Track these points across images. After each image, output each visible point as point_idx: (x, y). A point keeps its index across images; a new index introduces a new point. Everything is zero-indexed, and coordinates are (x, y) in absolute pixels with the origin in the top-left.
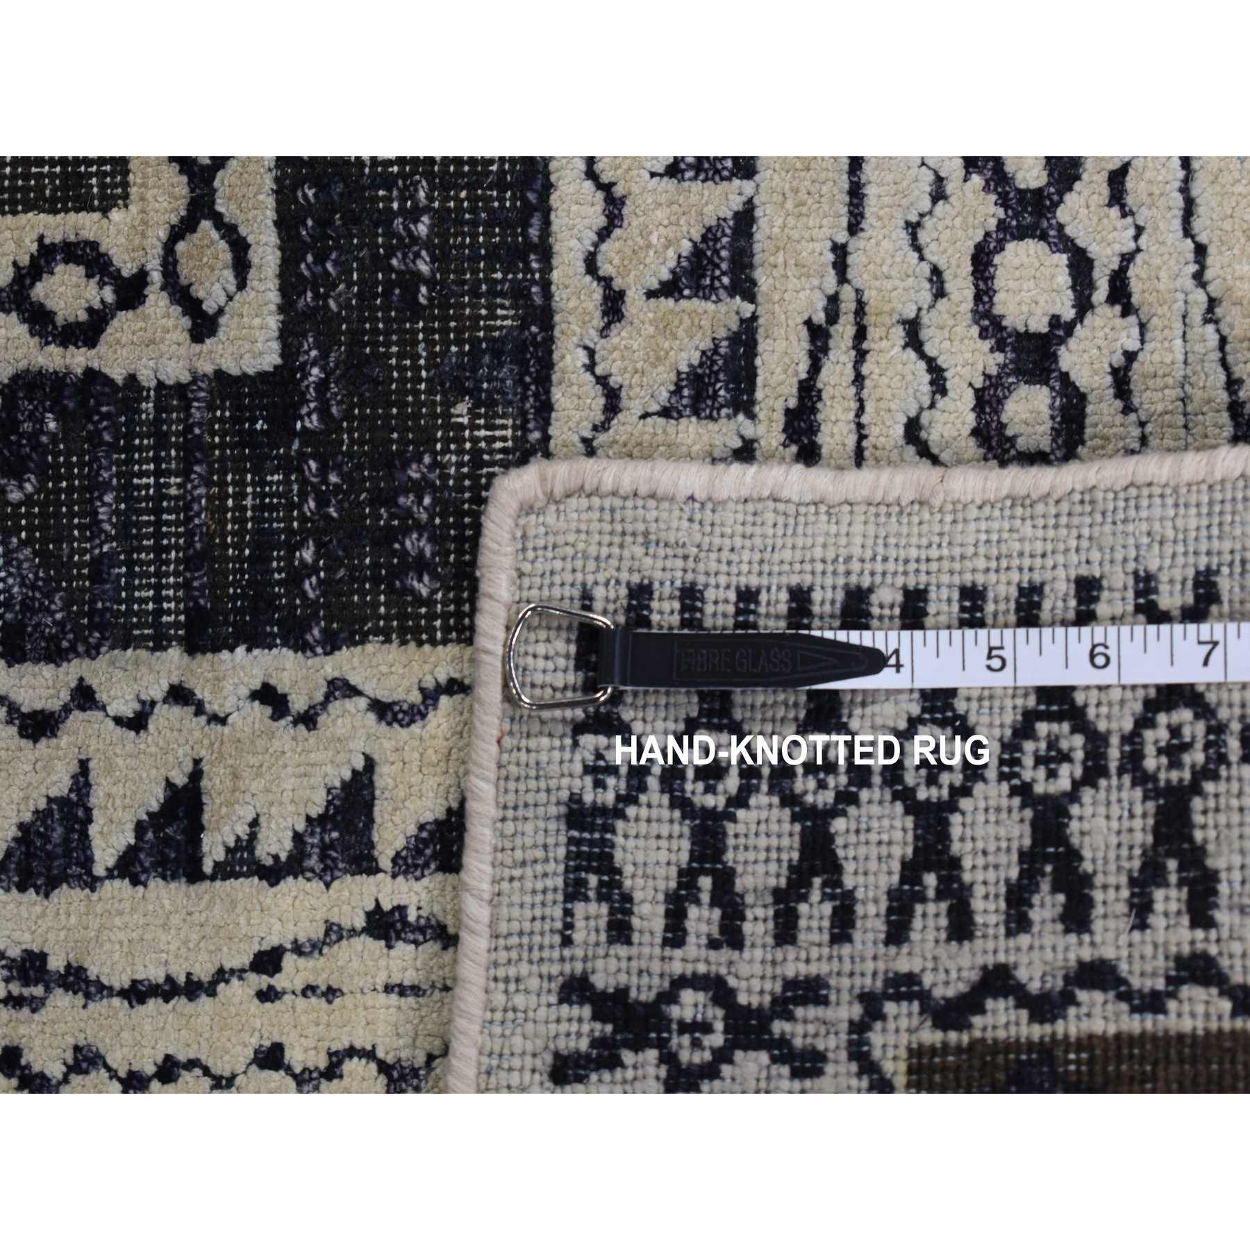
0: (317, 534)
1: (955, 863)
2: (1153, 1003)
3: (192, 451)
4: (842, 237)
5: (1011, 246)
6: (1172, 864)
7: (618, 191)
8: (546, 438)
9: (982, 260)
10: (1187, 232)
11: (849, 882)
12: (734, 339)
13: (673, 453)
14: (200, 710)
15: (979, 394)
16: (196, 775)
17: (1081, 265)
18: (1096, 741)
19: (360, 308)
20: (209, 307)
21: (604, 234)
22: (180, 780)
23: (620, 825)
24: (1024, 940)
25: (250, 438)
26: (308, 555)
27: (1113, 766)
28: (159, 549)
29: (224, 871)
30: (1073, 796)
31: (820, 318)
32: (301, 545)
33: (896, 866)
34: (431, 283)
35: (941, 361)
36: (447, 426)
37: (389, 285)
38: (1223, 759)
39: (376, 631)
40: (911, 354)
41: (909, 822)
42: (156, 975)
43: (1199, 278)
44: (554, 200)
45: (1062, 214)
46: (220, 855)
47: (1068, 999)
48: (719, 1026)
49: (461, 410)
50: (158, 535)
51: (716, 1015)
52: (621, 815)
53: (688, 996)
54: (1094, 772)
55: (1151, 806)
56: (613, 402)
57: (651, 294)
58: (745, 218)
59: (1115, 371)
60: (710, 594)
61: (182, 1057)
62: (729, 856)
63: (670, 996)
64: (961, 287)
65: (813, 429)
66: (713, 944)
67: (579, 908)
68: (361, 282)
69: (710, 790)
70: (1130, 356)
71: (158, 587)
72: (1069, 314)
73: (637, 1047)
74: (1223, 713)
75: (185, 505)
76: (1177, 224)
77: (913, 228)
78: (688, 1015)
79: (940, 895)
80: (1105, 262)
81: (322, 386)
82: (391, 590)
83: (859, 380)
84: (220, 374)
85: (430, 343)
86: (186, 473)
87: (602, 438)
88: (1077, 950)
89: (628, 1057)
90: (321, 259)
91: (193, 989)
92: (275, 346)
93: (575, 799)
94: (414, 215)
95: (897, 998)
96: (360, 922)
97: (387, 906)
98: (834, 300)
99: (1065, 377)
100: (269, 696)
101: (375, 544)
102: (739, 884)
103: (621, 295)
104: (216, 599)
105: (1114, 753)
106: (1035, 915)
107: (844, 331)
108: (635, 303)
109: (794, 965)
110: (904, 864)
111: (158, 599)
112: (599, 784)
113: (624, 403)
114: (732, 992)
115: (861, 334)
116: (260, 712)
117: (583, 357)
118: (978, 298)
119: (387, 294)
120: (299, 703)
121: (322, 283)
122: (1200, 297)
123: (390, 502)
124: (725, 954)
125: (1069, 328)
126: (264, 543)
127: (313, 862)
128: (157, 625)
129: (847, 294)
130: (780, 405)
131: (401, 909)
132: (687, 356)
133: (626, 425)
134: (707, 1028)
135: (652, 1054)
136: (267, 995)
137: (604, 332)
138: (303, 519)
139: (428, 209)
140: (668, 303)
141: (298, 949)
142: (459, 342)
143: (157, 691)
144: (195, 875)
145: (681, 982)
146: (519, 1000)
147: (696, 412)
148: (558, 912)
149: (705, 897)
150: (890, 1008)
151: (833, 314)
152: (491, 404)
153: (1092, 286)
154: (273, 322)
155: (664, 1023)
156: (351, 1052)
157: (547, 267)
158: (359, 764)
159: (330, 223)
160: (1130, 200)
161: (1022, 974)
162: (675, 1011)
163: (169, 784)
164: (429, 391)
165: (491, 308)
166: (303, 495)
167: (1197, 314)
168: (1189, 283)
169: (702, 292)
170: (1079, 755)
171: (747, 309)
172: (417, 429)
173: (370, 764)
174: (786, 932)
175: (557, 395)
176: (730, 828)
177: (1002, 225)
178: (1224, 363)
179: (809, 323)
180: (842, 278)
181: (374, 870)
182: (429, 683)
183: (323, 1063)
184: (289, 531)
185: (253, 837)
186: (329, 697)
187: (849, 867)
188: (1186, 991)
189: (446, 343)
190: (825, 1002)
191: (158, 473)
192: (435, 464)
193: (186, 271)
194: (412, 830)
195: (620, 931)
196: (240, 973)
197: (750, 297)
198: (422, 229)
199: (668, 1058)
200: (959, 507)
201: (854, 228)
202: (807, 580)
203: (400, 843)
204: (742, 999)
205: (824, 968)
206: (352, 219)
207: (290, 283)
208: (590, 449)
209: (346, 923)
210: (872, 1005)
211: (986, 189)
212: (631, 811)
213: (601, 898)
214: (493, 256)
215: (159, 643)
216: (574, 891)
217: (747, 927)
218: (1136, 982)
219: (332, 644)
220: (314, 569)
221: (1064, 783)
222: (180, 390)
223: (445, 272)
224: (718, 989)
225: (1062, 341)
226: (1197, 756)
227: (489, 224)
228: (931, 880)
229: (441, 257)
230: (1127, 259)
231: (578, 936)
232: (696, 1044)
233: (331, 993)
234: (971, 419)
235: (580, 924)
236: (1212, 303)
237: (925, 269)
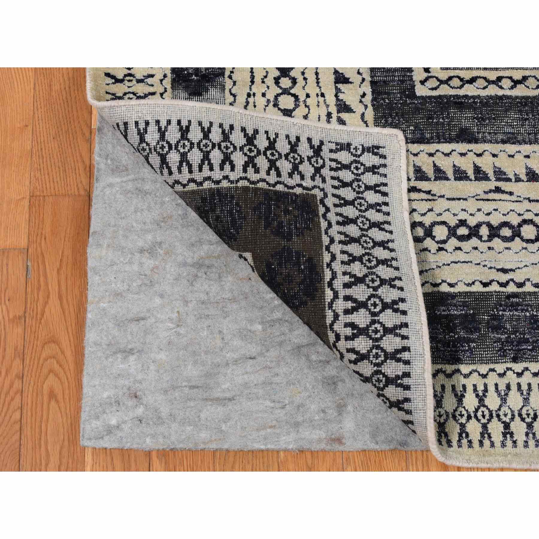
0: (390, 103)
1: (345, 206)
2: (326, 233)
3: (402, 82)
4: (446, 197)
5: (447, 228)
6: (348, 239)
7: (450, 155)
8: (409, 143)
9: (444, 223)
10: (452, 262)
11: (341, 189)
12: (427, 177)
13: (408, 165)
14: (361, 83)
15: (421, 222)
16: (351, 83)
17: (444, 242)
18: (367, 230)
19: (427, 110)
20: (425, 84)
21: (443, 153)
22: (350, 80)
23: (348, 152)
24: (334, 215)
25: (405, 92)
26: (387, 101)
27: (363, 232)
28: (386, 76)
29: (336, 88)
30: (357, 225)
31: (432, 193)
32: (388, 100)
33: (344, 197)
34: (432, 122)
35: (426, 215)
36: (409, 125)
37: (431, 115)
38: (365, 249)
39: (375, 113)
40: (427, 210)
41: (351, 200)
42: (319, 77)
43: (444, 264)
44: (448, 144)
45: (453, 238)
46: (339, 87)
47: (326, 220)
48: (317, 166)
49: (412, 128)
50: (388, 76)
51: (319, 165)
52: (349, 152)
53: (322, 161)
54: (362, 229)
55: (357, 237)
56: (416, 155)
57: (434, 162)
58: (447, 179)
59: (427, 248)
60: (385, 169)
61: (307, 81)
62: (344, 170)
63: (321, 158)
64: (439, 219)
65: (413, 191)
66: (330, 166)
67: (334, 144)
68: (431, 110)
69: (354, 168)
70: (430, 251)
71: (380, 76)
72: (436, 239)
73: (313, 152)
74: (372, 250)
75: (393, 81)
76: (453, 260)
77: (448, 210)
78: (319, 161)
79: (340, 203)
80: (446, 246)
81: (414, 103)
82: (382, 116)
83: (422, 200)
84: (415, 86)
85: (423, 122)
86: (399, 80)
87: (409, 153)
88: (334, 223)
89: (312, 150)
90: (435, 103)
91: (318, 83)
92: (420, 95)
93: (351, 145)
94: (443, 119)
95: (324, 194)
96: (329, 111)
97: (332, 115)
98: (435, 195)
99: (425, 239)
100: (364, 95)
101: (389, 113)
102: (339, 171)
103: (433, 156)
104: (379, 86)
105: (365, 233)
106: (338, 217)
107: (430, 197)
108: (432, 159)
109: (328, 179)
110: (345, 198)
111: (378, 76)
112: (354, 149)
113: (415, 157)
114: (323, 168)
115: (430, 200)
116: (362, 93)
117: (422, 150)
118: (437, 222)
119: (430, 114)
120: (363, 100)
121: (431, 103)
122: (441, 265)
123: (396, 115)
124: (329, 168)
125: (434, 240)
126: (388, 94)
127: (339, 103)
128: (374, 76)
129: (436, 198)
130: (417, 185)
131: (332, 118)
132: (424, 169)
133: (412, 157)
134: (317, 164)
135: (312, 154)
136: (317, 95)
137: (427, 153)
138: (392, 100)
139: (444, 121)
140: (432, 165)
141: (325, 100)
142: (423, 127)
143: (364, 76)
144: (336, 83)
145: (324, 160)
146: (319, 133)
147: (415, 170)
148: (333, 141)
149: (337, 165)
150: (322, 192)
151: (433, 195)
152: (414, 133)
153: (441, 244)
154: (424, 95)
155: (317, 157)
156: (309, 109)
157: (437, 143)
158: (354, 110)
159: (441, 104)
160: (456, 251)
161: (329, 213)
162: (319, 159)
163: (349, 78)
164: (415, 122)
165: (429, 133)
166: (397, 100)
167: (438, 264)
168: (443, 263)
169: (435, 172)
170: (364, 227)
171: (432, 179)
172: (408, 120)
173: (354, 112)
174: (333, 178)
175: (416, 145)
176: (348, 171)
177: (450, 226)
178: (430, 269)
179: (431, 191)
180: (439, 197)
181: (338, 113)
182: (368, 122)
183: (307, 104)
184: (390, 98)
185: (342, 92)
186: (365, 105)
187: (343, 189)
188: (329, 238)
189: (423, 125)
190: (322, 183)
191: (398, 76)
192: (403, 123)
193: (431, 80)
194: (344, 119)
195: (331, 151)
196: (321, 90)
197: (435, 180)
198: (441, 120)
199: (312, 157)
200: (402, 213)
201: (448, 199)
202: (389, 186)
203: (342, 117)
204: (322, 170)
205: (327, 183)
206: (442, 108)
207: (430, 97)
208: (408, 151)
209: (329, 108)
210: (322, 190)
211: (456, 224)
212: (350, 154)
213: (336, 148)
214: (438, 133)
215: (372, 77)
216: (337, 144)
217: (333, 172)
218: (329, 231)
219: (373, 105)
220: (385, 102)
221: (359, 224)
222: (412, 79)
223: (434, 125)
224: (323, 166)
225: (431, 238)
226: (365, 245)
227: (443, 132)
228: (342, 202)
229: (437, 123)
230: (446, 251)
231: (330, 144)
232: (314, 162)
233: (318, 106)
234: (417, 221)
235: (332, 144)
236: (440, 267)
237: (441, 212)
